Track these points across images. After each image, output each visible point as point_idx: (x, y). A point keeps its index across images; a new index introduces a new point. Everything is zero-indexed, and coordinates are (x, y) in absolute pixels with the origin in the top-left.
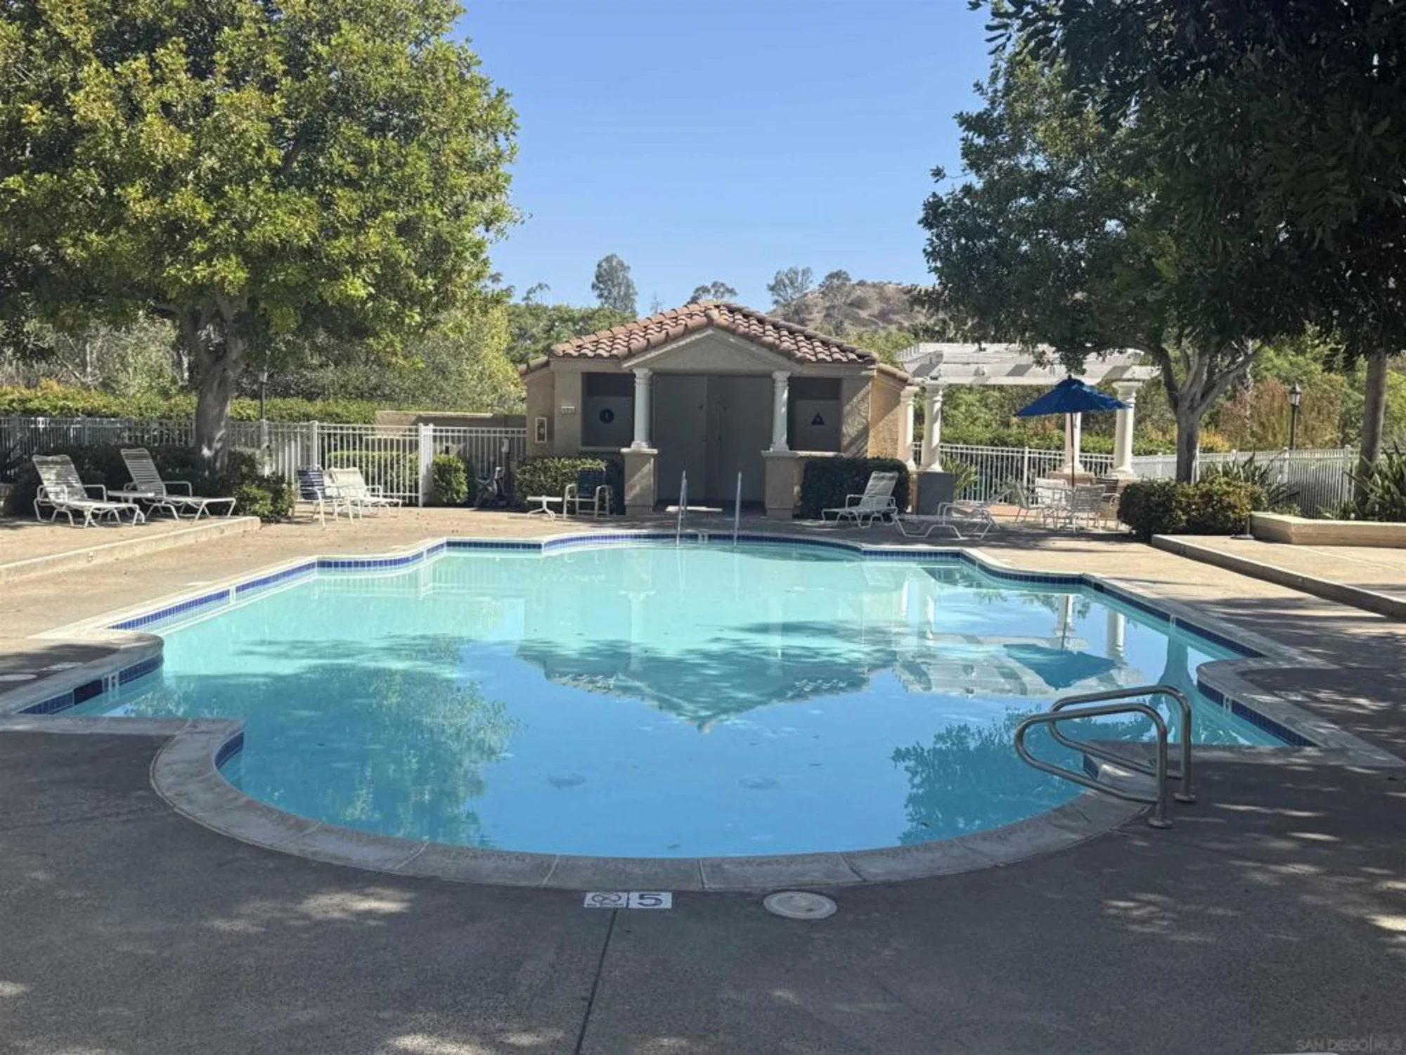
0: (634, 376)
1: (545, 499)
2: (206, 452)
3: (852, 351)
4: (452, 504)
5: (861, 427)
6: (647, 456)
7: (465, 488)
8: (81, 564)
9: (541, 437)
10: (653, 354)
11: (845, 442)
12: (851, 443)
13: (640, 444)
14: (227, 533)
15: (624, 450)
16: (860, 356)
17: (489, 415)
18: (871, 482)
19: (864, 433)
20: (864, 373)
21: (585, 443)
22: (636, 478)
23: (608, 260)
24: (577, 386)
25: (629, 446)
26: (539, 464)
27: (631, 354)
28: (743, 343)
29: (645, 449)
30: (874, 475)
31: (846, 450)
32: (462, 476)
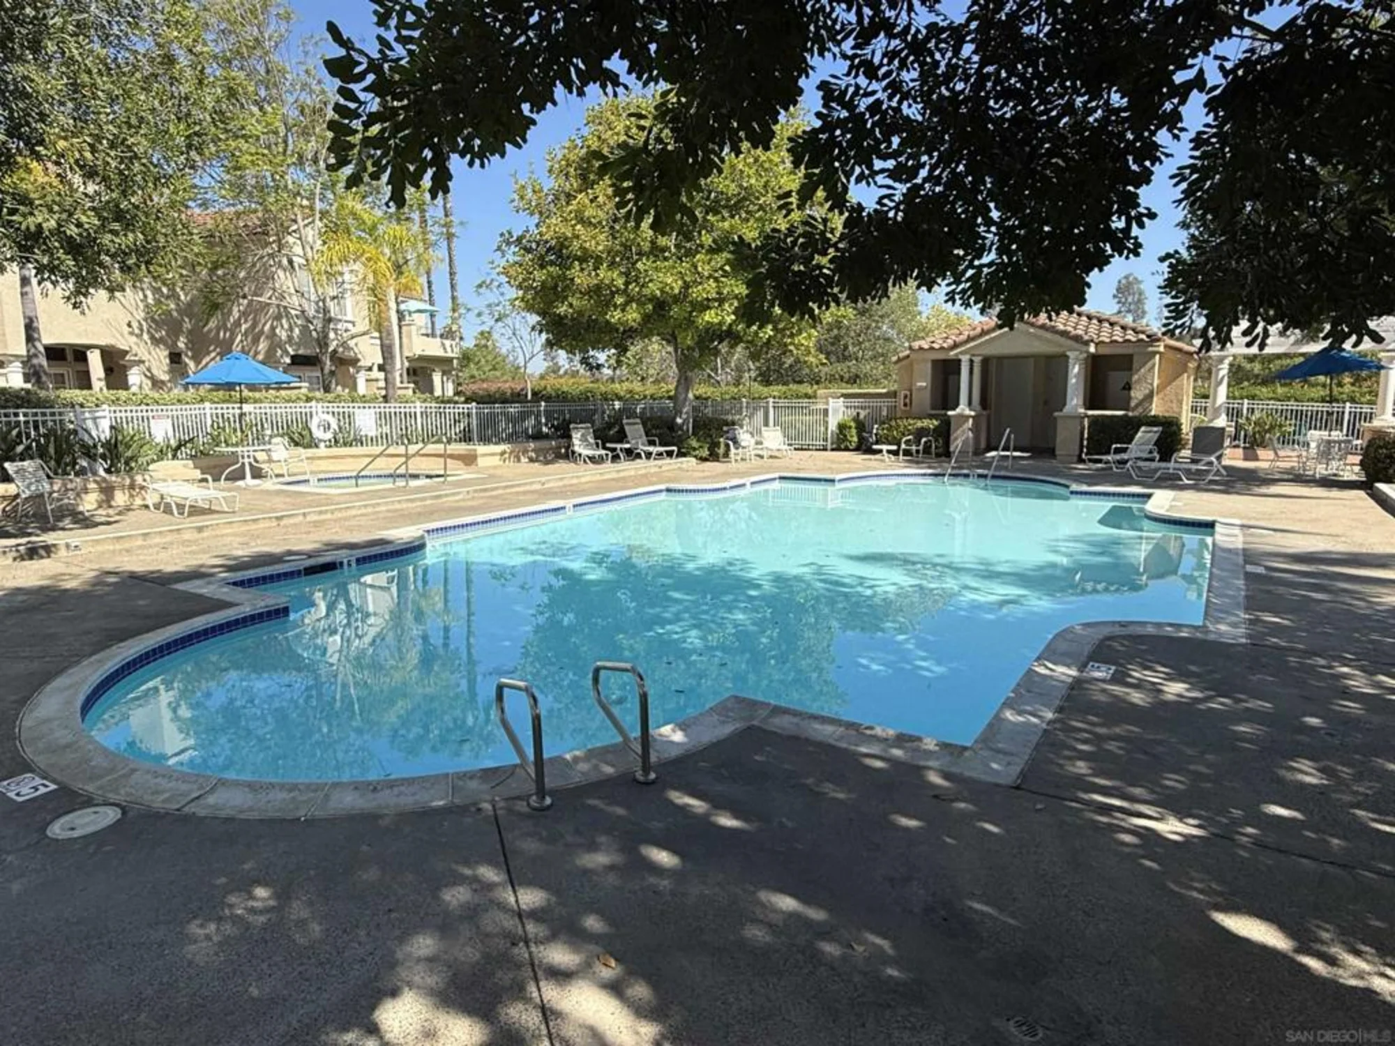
0: (959, 361)
1: (885, 447)
2: (679, 421)
3: (1143, 332)
4: (846, 449)
5: (1147, 391)
6: (968, 417)
7: (855, 439)
8: (537, 487)
9: (905, 405)
10: (972, 344)
11: (1133, 404)
12: (1137, 406)
13: (963, 409)
14: (664, 468)
15: (950, 413)
16: (1148, 336)
17: (884, 391)
18: (1139, 434)
19: (1149, 397)
20: (1150, 349)
21: (933, 408)
22: (959, 432)
23: (1126, 277)
24: (928, 367)
25: (954, 409)
26: (893, 423)
27: (955, 346)
28: (1041, 332)
29: (967, 412)
30: (1143, 429)
31: (1133, 410)
32: (854, 431)
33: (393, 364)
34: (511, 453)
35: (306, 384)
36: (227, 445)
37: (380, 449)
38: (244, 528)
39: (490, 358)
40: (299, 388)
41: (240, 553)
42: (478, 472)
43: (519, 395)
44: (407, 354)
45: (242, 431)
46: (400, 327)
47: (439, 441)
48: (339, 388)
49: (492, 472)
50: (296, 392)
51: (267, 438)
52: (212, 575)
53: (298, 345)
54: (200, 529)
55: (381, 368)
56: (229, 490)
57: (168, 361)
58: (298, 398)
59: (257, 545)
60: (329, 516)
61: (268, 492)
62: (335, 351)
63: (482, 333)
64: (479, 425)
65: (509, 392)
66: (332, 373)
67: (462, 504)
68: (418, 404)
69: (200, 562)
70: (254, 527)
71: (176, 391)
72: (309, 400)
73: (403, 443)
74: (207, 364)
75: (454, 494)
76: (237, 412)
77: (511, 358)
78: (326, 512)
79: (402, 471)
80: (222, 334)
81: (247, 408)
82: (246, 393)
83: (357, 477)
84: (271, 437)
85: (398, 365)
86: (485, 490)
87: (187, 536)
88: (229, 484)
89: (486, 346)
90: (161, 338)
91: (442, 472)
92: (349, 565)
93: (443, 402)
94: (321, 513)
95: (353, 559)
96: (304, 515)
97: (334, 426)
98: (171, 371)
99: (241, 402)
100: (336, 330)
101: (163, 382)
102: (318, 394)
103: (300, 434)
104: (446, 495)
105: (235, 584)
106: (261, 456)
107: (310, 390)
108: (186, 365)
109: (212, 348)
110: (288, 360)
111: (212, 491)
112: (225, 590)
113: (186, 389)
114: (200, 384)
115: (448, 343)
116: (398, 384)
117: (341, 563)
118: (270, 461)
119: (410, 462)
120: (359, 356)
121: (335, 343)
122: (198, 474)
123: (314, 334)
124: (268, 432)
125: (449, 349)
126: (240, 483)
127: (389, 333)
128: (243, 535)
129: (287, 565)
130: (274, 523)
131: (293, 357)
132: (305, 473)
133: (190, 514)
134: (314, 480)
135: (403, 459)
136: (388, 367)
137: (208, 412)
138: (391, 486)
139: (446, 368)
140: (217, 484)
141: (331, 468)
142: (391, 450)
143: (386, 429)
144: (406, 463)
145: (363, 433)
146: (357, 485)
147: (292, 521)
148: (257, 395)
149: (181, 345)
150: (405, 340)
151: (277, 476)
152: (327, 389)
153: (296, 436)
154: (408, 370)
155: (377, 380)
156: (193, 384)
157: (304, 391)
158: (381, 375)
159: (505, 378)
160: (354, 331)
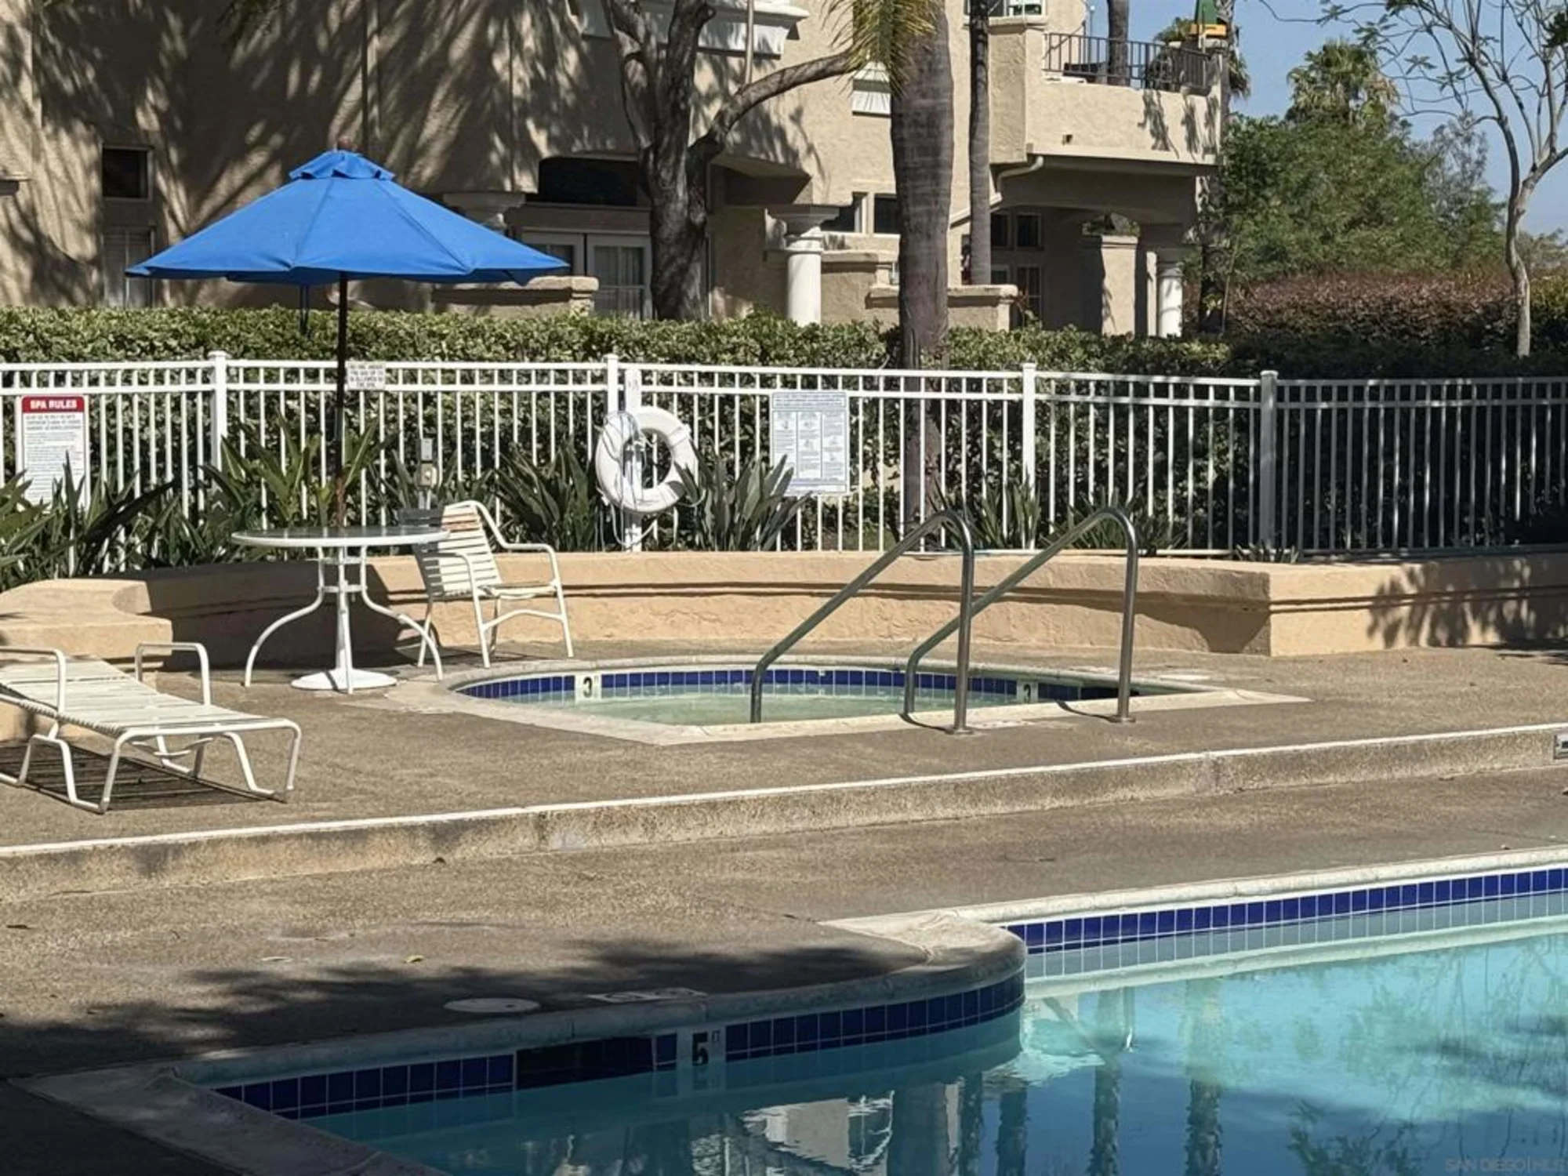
33: (938, 198)
34: (1420, 600)
35: (592, 283)
36: (279, 525)
37: (863, 558)
38: (313, 868)
39: (1355, 166)
40: (566, 295)
41: (287, 968)
42: (1267, 683)
43: (1476, 334)
44: (998, 153)
45: (337, 471)
46: (978, 38)
47: (1106, 538)
48: (717, 298)
49: (1330, 682)
50: (547, 311)
51: (425, 503)
52: (175, 1051)
53: (571, 120)
54: (152, 860)
55: (889, 215)
56: (268, 706)
57: (95, 182)
58: (556, 339)
59: (351, 944)
60: (636, 837)
61: (411, 723)
62: (710, 142)
63: (1327, 59)
64: (1287, 473)
65: (1432, 319)
66: (694, 234)
67: (1193, 820)
68: (1030, 373)
69: (140, 993)
70: (348, 864)
71: (114, 304)
72: (595, 346)
73: (954, 542)
74: (232, 198)
75: (1152, 774)
76: (327, 387)
77: (1452, 166)
78: (624, 820)
79: (945, 657)
80: (294, 78)
81: (362, 375)
82: (363, 314)
83: (759, 678)
84: (443, 495)
85: (959, 206)
86: (1297, 764)
87: (104, 882)
88: (274, 684)
89: (1342, 115)
90: (81, 94)
91: (1111, 674)
92: (700, 1055)
93: (1135, 364)
94: (606, 821)
95: (718, 1029)
96: (541, 823)
97: (685, 456)
98: (103, 226)
99: (342, 355)
100: (719, 56)
101: (73, 268)
102: (633, 324)
103: (550, 486)
104: (1124, 778)
105: (257, 1096)
106: (399, 573)
107: (604, 303)
108: (160, 199)
109: (255, 132)
110: (527, 183)
111: (208, 710)
112: (221, 1117)
113: (152, 297)
114: (201, 276)
115: (1172, 104)
116: (954, 282)
117: (669, 1044)
118: (432, 592)
119: (977, 620)
120: (809, 166)
121: (712, 111)
122: (160, 635)
123: (635, 70)
124: (433, 476)
125: (1177, 134)
126: (316, 681)
127: (934, 64)
128: (302, 893)
129: (455, 1035)
130: (424, 857)
131: (547, 170)
132: (558, 652)
133: (122, 799)
134: (587, 679)
135: (953, 610)
136: (915, 210)
137: (220, 386)
138: (893, 721)
139: (1158, 216)
140: (228, 682)
141: (662, 634)
142: (907, 569)
143: (889, 477)
144: (961, 624)
145: (794, 491)
146: (756, 716)
147: (490, 848)
148: (403, 322)
149: (147, 121)
150: (994, 93)
151: (456, 657)
152: (668, 306)
153: (535, 498)
154: (997, 220)
155: (869, 266)
156: (178, 276)
157: (577, 307)
158: (887, 247)
159: (1416, 259)
160: (790, 54)
